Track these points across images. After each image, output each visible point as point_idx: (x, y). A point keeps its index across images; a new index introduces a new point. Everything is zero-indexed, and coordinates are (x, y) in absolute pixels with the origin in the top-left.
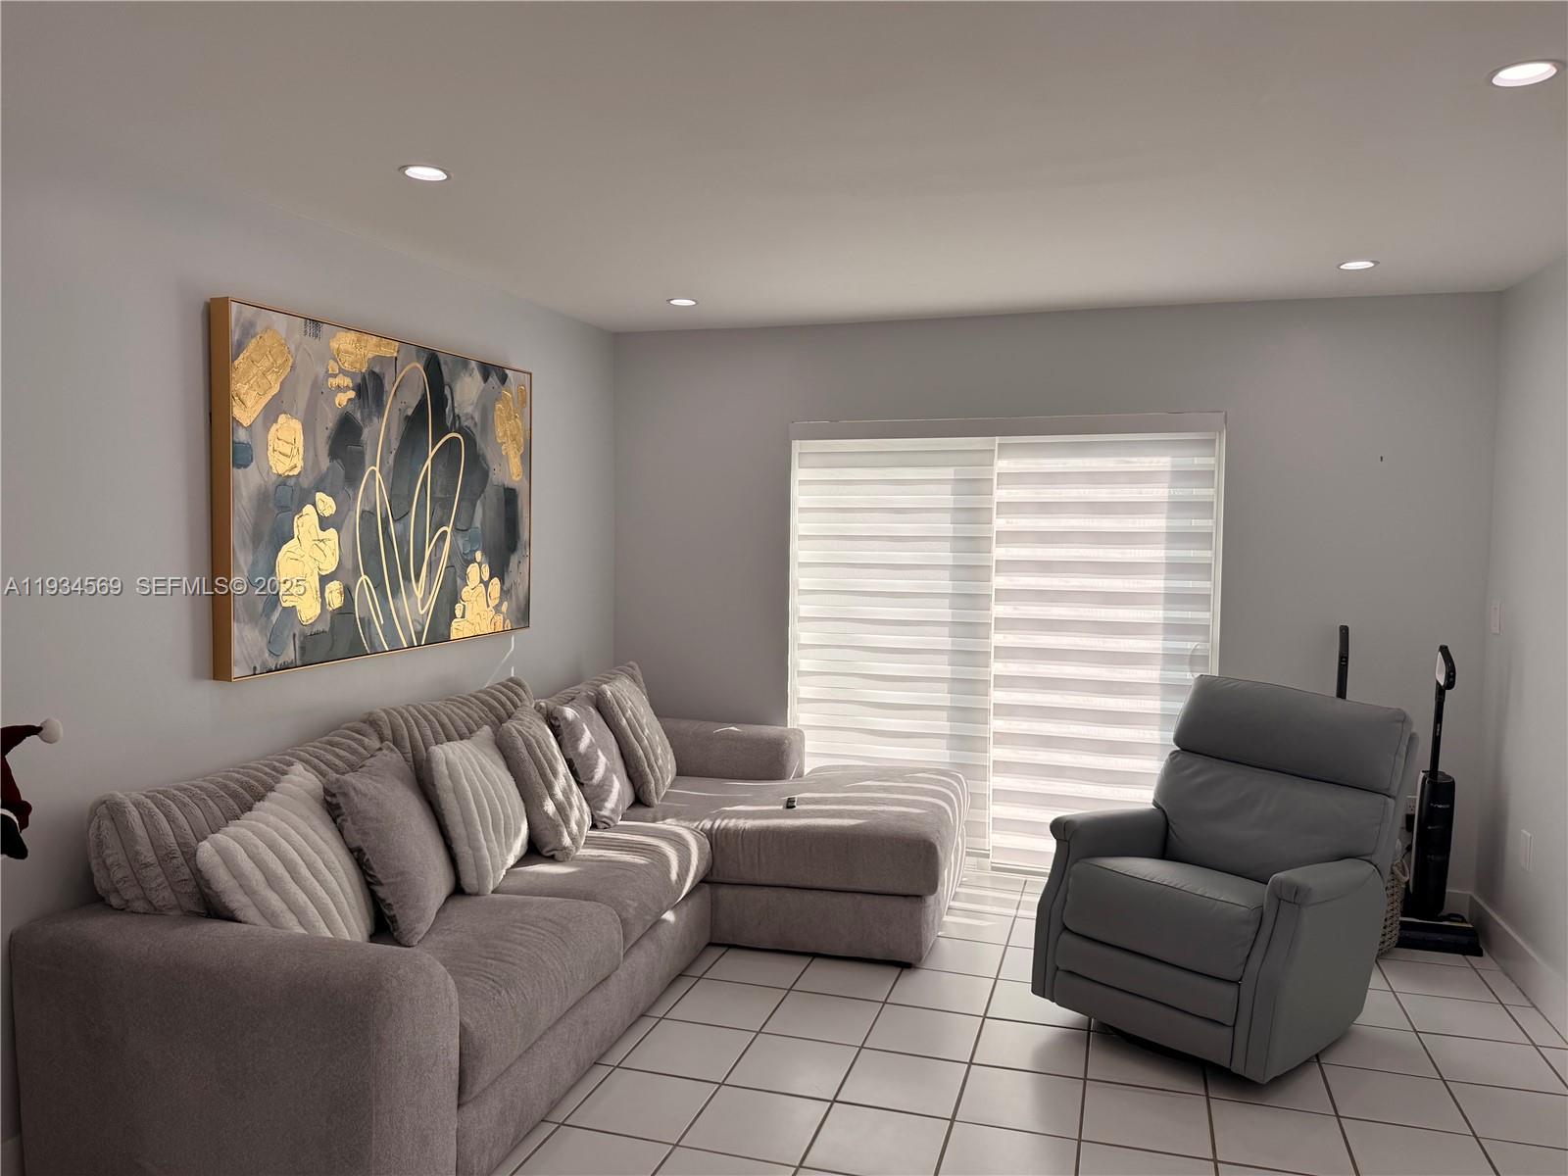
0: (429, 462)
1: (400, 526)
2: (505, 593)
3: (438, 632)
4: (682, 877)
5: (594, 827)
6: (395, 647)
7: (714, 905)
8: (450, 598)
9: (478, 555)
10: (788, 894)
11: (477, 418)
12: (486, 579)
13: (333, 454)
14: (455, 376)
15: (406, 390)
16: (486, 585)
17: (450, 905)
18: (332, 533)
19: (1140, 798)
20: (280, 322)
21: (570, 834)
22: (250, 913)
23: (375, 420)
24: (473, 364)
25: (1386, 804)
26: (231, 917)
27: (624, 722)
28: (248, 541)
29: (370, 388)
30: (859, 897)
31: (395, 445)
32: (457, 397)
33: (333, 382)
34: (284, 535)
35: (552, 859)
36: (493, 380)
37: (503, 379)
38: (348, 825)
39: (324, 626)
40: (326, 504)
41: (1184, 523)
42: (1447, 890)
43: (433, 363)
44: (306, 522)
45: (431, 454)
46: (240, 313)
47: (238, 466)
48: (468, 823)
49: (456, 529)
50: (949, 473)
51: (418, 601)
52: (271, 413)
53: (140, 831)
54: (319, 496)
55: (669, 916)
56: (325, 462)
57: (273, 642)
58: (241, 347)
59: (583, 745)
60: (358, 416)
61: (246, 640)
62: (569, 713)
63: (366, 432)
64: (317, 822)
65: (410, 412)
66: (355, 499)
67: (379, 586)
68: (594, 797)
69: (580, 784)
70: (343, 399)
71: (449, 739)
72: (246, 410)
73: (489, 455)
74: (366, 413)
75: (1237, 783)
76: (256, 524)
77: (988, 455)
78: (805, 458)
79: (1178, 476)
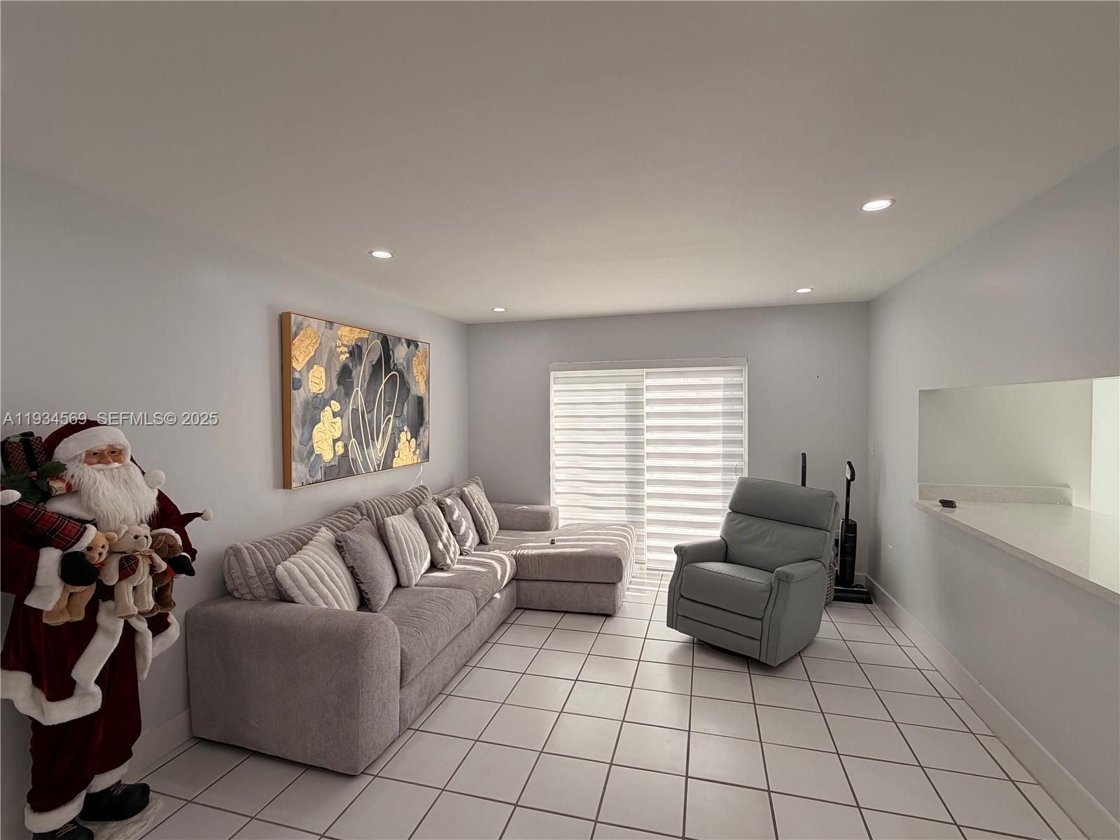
0: (383, 386)
1: (370, 415)
2: (418, 446)
3: (387, 465)
4: (503, 577)
5: (461, 554)
6: (368, 471)
7: (518, 590)
8: (393, 448)
9: (405, 428)
10: (553, 583)
11: (405, 364)
12: (409, 439)
13: (339, 383)
14: (395, 345)
15: (373, 353)
16: (409, 442)
17: (394, 592)
18: (338, 419)
19: (715, 535)
20: (314, 323)
21: (450, 558)
22: (302, 599)
23: (358, 367)
24: (403, 340)
25: (826, 534)
26: (293, 602)
27: (474, 505)
28: (300, 423)
29: (356, 352)
30: (584, 585)
31: (367, 378)
32: (396, 355)
33: (339, 350)
34: (315, 421)
35: (442, 570)
36: (412, 347)
37: (417, 346)
38: (347, 555)
39: (335, 463)
40: (336, 406)
41: (729, 408)
42: (855, 573)
43: (385, 340)
44: (326, 414)
45: (384, 382)
46: (296, 318)
47: (295, 389)
48: (403, 553)
49: (395, 416)
50: (624, 386)
51: (378, 450)
52: (310, 365)
53: (249, 561)
54: (332, 402)
55: (497, 595)
56: (335, 387)
57: (312, 470)
58: (296, 334)
59: (455, 517)
60: (351, 365)
61: (298, 470)
62: (449, 501)
63: (354, 372)
64: (332, 555)
65: (374, 363)
66: (349, 403)
67: (360, 443)
68: (461, 541)
69: (454, 535)
70: (343, 357)
71: (393, 514)
72: (298, 364)
73: (410, 381)
74: (354, 364)
75: (758, 526)
76: (303, 416)
77: (641, 377)
78: (556, 380)
79: (727, 386)
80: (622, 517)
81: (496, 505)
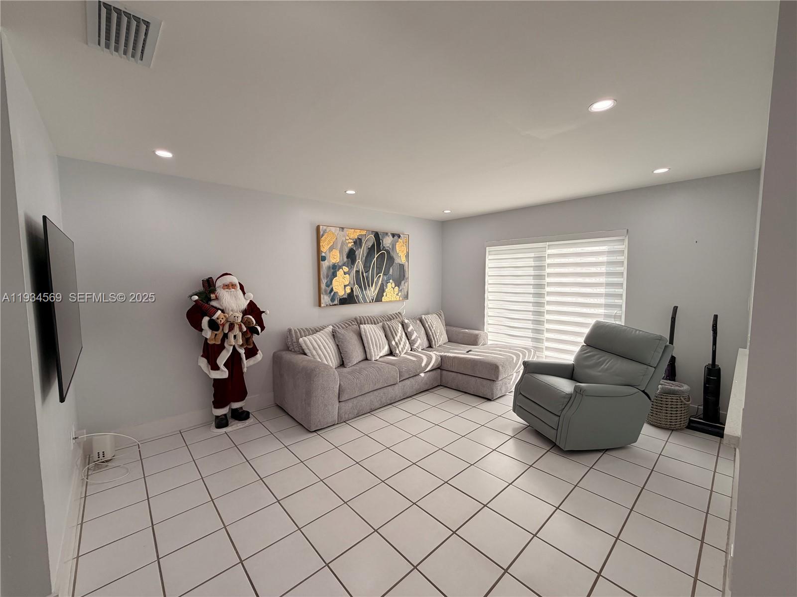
0: (375, 259)
1: (367, 274)
2: (400, 291)
3: (379, 299)
4: (427, 365)
5: (411, 350)
6: (365, 302)
7: (441, 375)
8: (382, 291)
9: (391, 281)
10: (459, 375)
11: (390, 247)
12: (393, 287)
13: (348, 257)
14: (383, 237)
15: (371, 240)
16: (394, 288)
17: (361, 363)
18: (347, 275)
19: (569, 359)
20: (333, 229)
21: (399, 350)
22: (309, 354)
23: (359, 249)
24: (389, 234)
26: (306, 355)
27: (427, 325)
28: (325, 277)
29: (358, 242)
30: (477, 378)
31: (365, 255)
32: (384, 242)
33: (348, 241)
34: (334, 275)
35: (394, 356)
36: (396, 237)
37: (399, 237)
38: (336, 339)
39: (346, 296)
40: (346, 269)
43: (377, 235)
44: (340, 273)
45: (376, 257)
46: (323, 228)
47: (322, 261)
48: (368, 343)
49: (384, 274)
50: (532, 255)
51: (372, 292)
52: (331, 249)
54: (344, 267)
55: (422, 375)
56: (345, 259)
57: (333, 300)
58: (323, 235)
59: (409, 330)
60: (355, 249)
61: (326, 299)
62: (406, 321)
63: (357, 252)
64: (329, 338)
65: (370, 247)
66: (354, 268)
67: (361, 287)
68: (412, 343)
69: (408, 339)
70: (350, 245)
71: (368, 324)
72: (325, 248)
73: (395, 256)
74: (357, 248)
75: (598, 356)
76: (327, 274)
77: (544, 248)
78: (490, 252)
79: (610, 253)
80: (529, 343)
81: (449, 328)
